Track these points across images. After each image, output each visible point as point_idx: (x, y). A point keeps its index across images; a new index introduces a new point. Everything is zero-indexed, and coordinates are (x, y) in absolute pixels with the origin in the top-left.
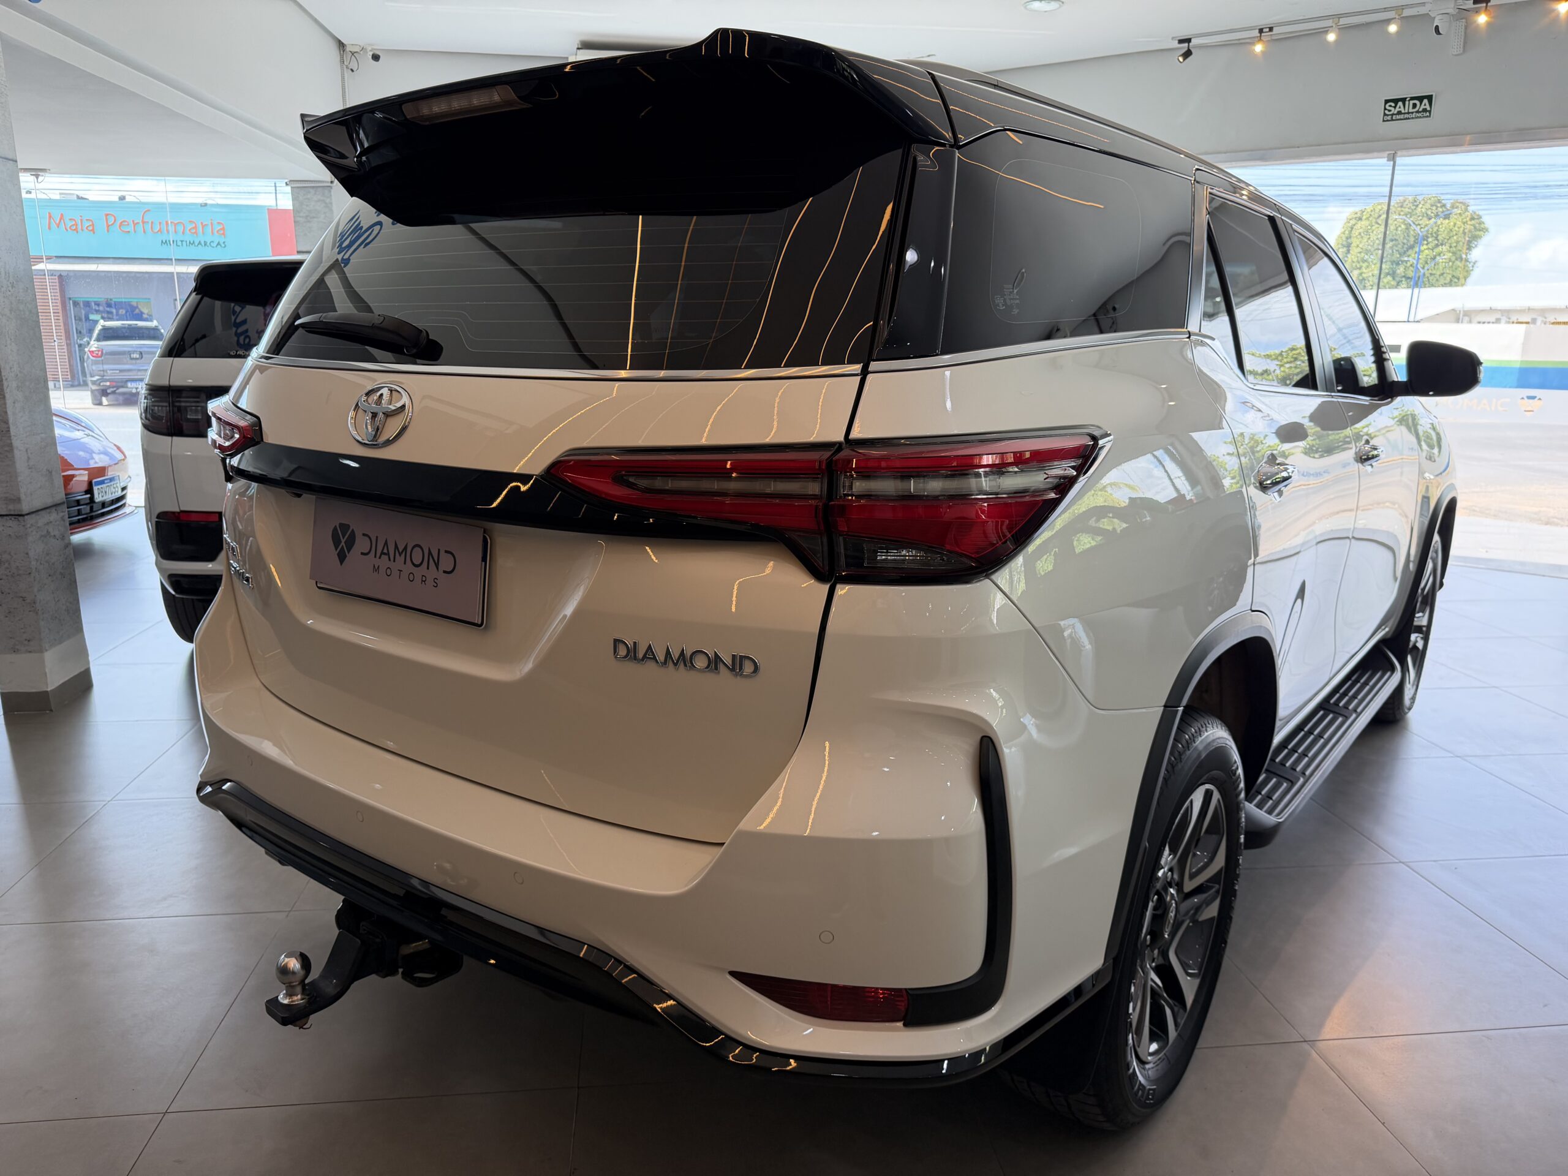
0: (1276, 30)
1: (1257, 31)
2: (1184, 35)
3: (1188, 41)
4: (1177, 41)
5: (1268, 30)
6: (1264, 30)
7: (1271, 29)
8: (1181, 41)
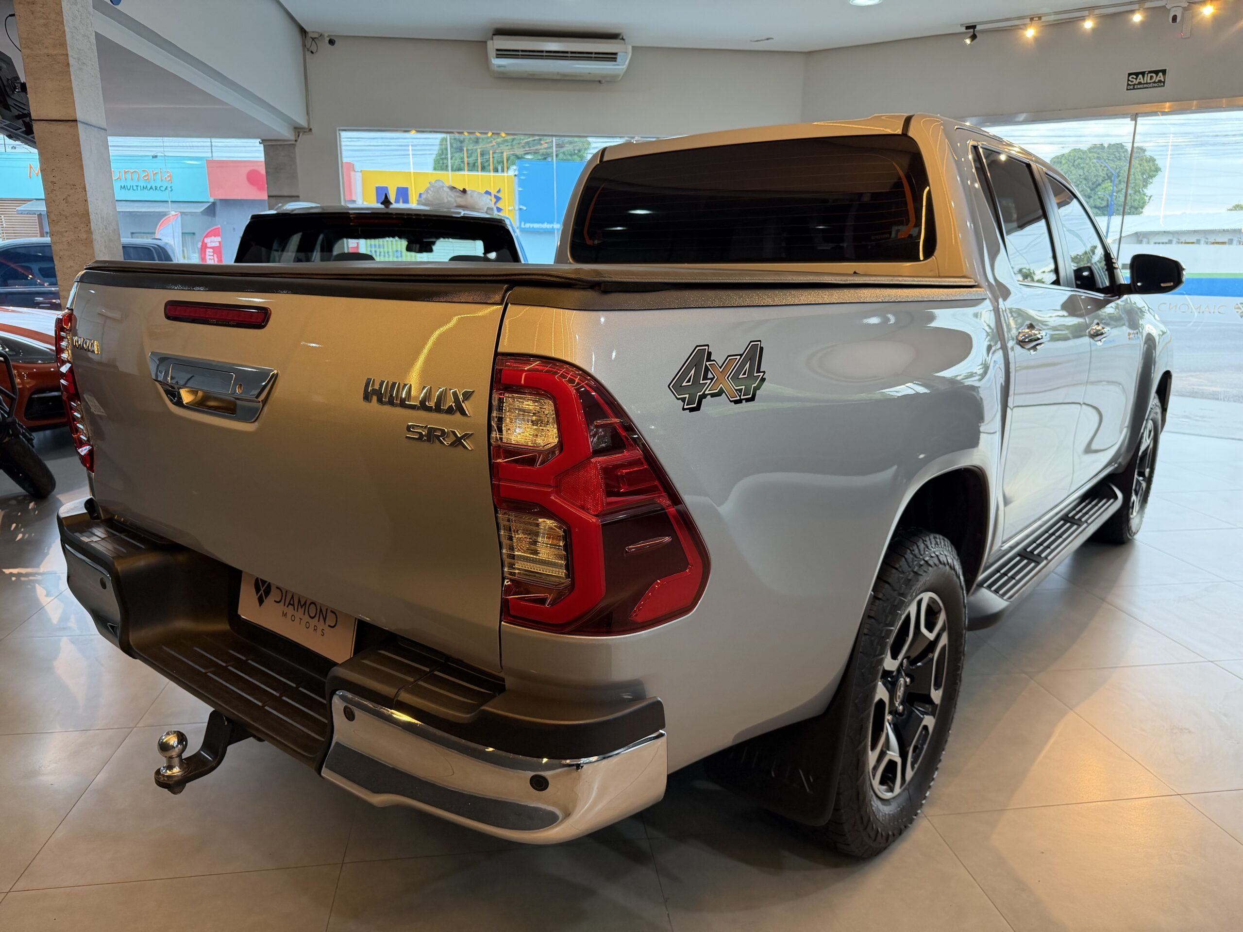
0: (1043, 19)
1: (1030, 18)
2: (970, 21)
3: (974, 27)
4: (965, 28)
5: (1038, 18)
6: (1035, 19)
7: (1040, 18)
8: (967, 28)
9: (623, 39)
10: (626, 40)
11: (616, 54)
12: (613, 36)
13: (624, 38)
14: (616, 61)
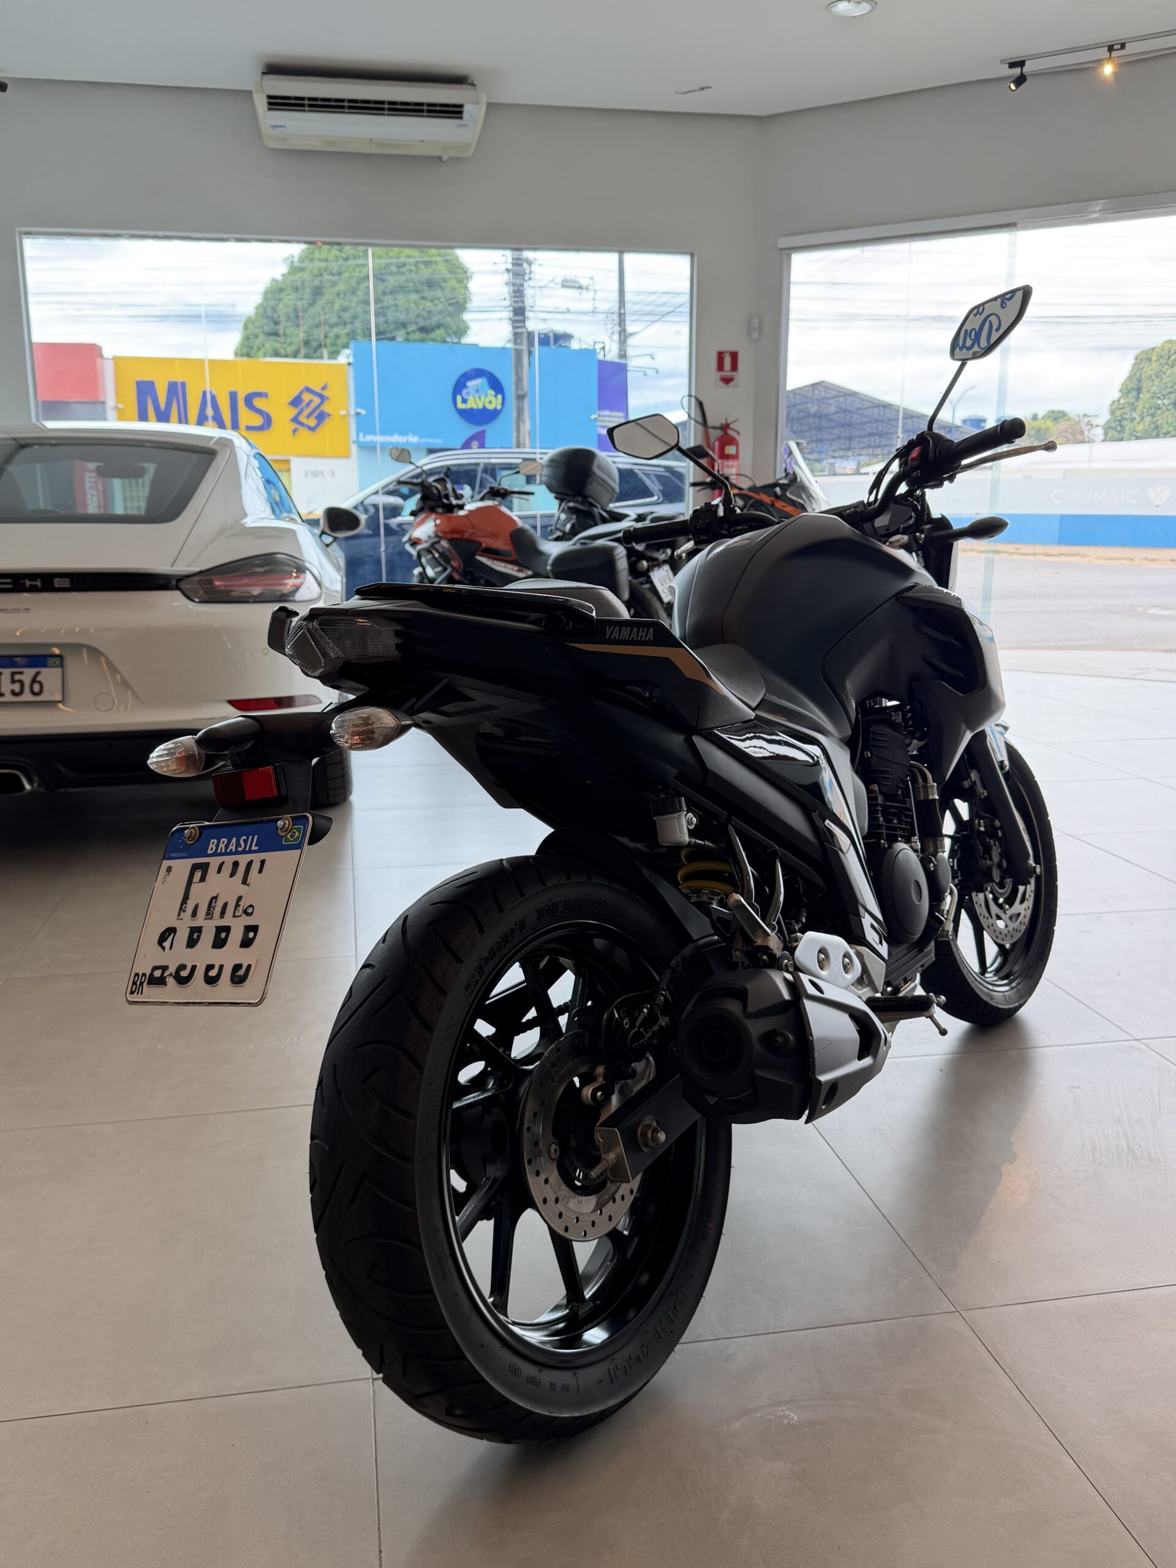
0: (1130, 48)
1: (1106, 48)
2: (1015, 54)
3: (1021, 64)
4: (1007, 65)
5: (1119, 46)
6: (1115, 47)
7: (1123, 46)
8: (1012, 65)
9: (473, 84)
10: (478, 87)
11: (461, 106)
12: (458, 80)
13: (475, 83)
14: (461, 118)
